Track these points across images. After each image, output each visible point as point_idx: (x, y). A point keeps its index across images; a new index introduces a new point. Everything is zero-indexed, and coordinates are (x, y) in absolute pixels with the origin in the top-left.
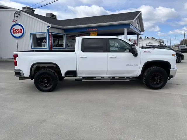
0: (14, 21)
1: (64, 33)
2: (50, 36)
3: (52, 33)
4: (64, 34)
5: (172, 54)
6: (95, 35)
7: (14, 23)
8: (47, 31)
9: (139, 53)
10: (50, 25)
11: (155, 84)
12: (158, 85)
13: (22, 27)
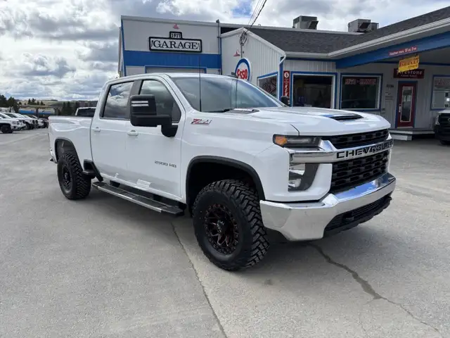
0: (237, 55)
1: (335, 71)
2: (287, 82)
3: (293, 72)
4: (336, 74)
5: (275, 136)
6: (414, 66)
7: (239, 58)
8: (278, 70)
9: (180, 125)
10: (283, 53)
11: (220, 247)
12: (228, 253)
13: (248, 66)
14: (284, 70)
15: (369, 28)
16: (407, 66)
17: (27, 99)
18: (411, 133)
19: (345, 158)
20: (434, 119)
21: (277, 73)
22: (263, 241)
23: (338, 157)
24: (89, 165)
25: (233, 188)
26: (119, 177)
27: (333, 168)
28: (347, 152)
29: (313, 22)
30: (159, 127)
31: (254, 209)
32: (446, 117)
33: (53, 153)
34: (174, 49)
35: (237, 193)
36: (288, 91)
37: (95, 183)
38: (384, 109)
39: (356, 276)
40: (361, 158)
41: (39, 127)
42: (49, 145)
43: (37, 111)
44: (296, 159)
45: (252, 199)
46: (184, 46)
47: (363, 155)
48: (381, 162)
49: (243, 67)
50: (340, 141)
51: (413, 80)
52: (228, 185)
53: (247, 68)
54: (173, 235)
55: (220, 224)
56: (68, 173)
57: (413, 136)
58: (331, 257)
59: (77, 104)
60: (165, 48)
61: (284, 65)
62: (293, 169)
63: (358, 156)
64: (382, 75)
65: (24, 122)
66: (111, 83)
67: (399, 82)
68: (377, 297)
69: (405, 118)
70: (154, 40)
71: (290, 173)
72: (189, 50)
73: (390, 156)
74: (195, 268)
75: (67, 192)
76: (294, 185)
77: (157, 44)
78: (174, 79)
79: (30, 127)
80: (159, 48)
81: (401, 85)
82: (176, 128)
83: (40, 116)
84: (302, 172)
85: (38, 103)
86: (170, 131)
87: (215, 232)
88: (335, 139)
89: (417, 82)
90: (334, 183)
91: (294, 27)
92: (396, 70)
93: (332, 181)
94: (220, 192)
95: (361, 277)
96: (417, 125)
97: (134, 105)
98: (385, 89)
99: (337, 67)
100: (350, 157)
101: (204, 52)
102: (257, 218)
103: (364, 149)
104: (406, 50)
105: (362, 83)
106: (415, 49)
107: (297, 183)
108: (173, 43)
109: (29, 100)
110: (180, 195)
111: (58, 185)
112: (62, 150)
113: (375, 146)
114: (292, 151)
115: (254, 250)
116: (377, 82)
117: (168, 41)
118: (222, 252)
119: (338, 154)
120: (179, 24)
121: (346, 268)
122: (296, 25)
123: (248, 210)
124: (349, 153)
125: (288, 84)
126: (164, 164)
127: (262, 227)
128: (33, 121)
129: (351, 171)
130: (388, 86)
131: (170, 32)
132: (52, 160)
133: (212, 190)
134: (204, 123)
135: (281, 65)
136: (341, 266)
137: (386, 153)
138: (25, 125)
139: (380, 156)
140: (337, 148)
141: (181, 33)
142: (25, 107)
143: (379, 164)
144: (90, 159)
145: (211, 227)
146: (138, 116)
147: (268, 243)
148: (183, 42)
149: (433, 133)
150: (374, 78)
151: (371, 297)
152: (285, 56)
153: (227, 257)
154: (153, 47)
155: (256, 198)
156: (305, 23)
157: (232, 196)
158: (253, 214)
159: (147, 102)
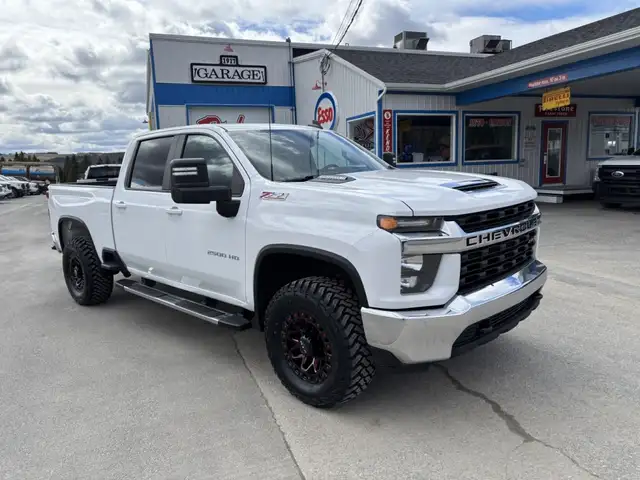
0: (317, 88)
1: (455, 109)
2: (388, 125)
3: (395, 112)
4: (456, 112)
5: (379, 216)
6: (563, 102)
7: (320, 92)
8: (376, 109)
9: (243, 199)
10: (382, 85)
11: (304, 375)
12: (317, 383)
13: (333, 103)
14: (384, 108)
15: (499, 47)
16: (554, 102)
17: (13, 152)
18: (562, 192)
19: (478, 245)
20: (592, 173)
21: (374, 113)
22: (366, 363)
23: (468, 244)
24: (110, 255)
25: (321, 290)
26: (153, 272)
27: (462, 259)
28: (480, 236)
29: (422, 40)
30: (213, 203)
31: (353, 319)
32: (609, 171)
33: (56, 238)
34: (226, 80)
35: (328, 297)
36: (390, 138)
37: (119, 281)
38: (523, 160)
39: (497, 408)
40: (500, 243)
41: (32, 194)
42: (50, 225)
43: (28, 169)
44: (410, 249)
45: (350, 305)
46: (241, 76)
47: (503, 238)
48: (526, 246)
49: (326, 104)
50: (469, 222)
51: (561, 119)
52: (314, 286)
53: (331, 105)
54: (235, 355)
55: (305, 342)
56: (79, 267)
57: (564, 196)
58: (461, 382)
59: (87, 159)
60: (214, 78)
61: (384, 101)
62: (406, 262)
63: (495, 241)
64: (519, 113)
65: (9, 186)
66: (140, 139)
67: (543, 122)
68: (528, 438)
69: (552, 172)
70: (198, 67)
71: (403, 268)
72: (249, 80)
73: (538, 237)
74: (271, 405)
75: (78, 294)
76: (408, 285)
77: (202, 73)
78: (233, 135)
79: (18, 194)
80: (206, 79)
81: (546, 126)
82: (237, 204)
83: (32, 177)
84: (418, 267)
85: (29, 159)
86: (229, 209)
87: (297, 352)
88: (463, 220)
89: (567, 122)
90: (464, 280)
91: (395, 47)
92: (538, 106)
93: (461, 277)
94: (303, 295)
95: (505, 410)
96: (569, 182)
97: (176, 174)
98: (524, 132)
99: (457, 104)
100: (485, 242)
101: (269, 84)
102: (357, 332)
103: (504, 230)
104: (551, 80)
105: (492, 125)
106: (564, 77)
107: (412, 282)
108: (225, 72)
109: (17, 155)
110: (245, 298)
111: (63, 283)
112: (69, 233)
113: (517, 226)
114: (403, 238)
115: (354, 378)
116: (513, 123)
117: (218, 69)
118: (308, 381)
119: (468, 239)
120: (233, 44)
121: (483, 397)
122: (399, 44)
123: (344, 322)
124: (482, 238)
125: (391, 128)
126: (222, 255)
127: (365, 344)
128: (23, 185)
129: (486, 261)
130: (527, 128)
131: (221, 57)
132: (54, 248)
133: (292, 293)
134: (278, 198)
135: (380, 102)
136: (477, 394)
137: (533, 234)
138: (11, 191)
139: (525, 238)
140: (467, 231)
141: (236, 57)
142: (10, 165)
143: (523, 249)
144: (111, 246)
145: (291, 344)
146: (182, 189)
147: (374, 368)
148: (240, 70)
149: (591, 191)
150: (508, 116)
151: (520, 439)
152: (385, 89)
153: (316, 388)
154: (196, 78)
155: (355, 304)
156: (411, 41)
157: (322, 302)
158: (351, 326)
159: (195, 168)
